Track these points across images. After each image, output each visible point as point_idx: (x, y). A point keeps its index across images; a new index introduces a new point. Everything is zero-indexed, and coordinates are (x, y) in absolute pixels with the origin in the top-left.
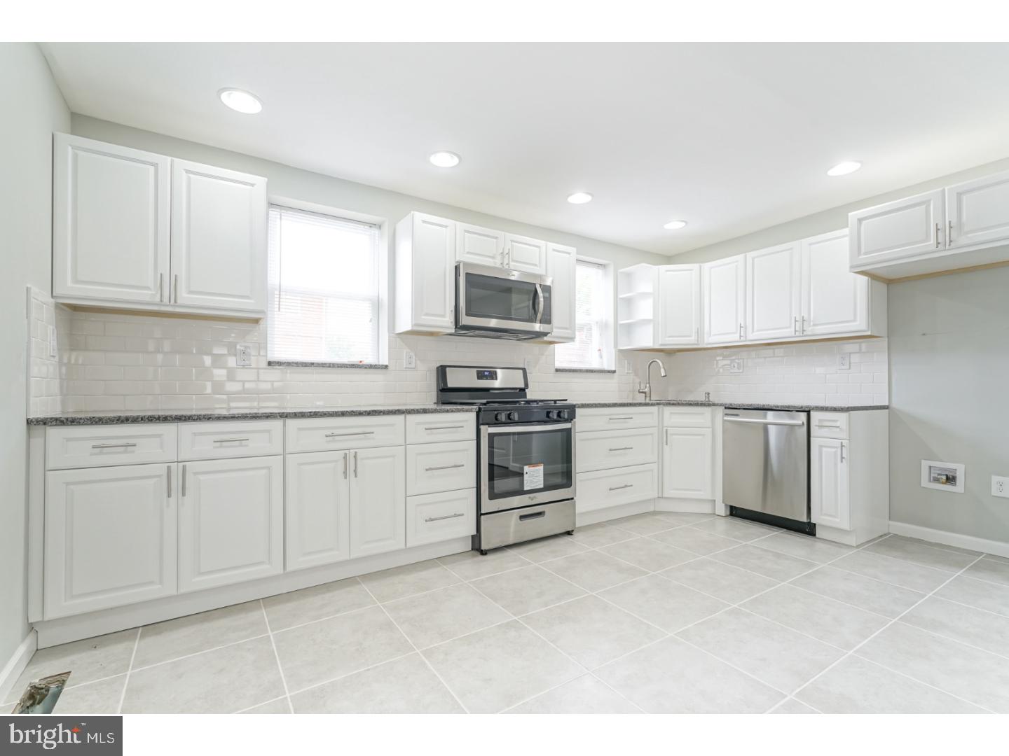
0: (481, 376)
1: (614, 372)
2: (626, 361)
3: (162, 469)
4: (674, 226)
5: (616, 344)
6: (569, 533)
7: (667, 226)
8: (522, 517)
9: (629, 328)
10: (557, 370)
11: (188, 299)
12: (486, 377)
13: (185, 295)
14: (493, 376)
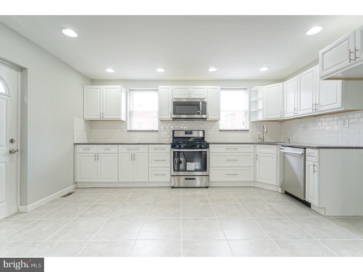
0: (186, 133)
1: (248, 130)
2: (255, 126)
3: (94, 155)
4: (264, 69)
5: (250, 119)
6: (207, 187)
7: (260, 70)
8: (186, 179)
9: (256, 112)
10: (220, 131)
11: (106, 117)
12: (189, 134)
13: (105, 116)
14: (191, 133)
